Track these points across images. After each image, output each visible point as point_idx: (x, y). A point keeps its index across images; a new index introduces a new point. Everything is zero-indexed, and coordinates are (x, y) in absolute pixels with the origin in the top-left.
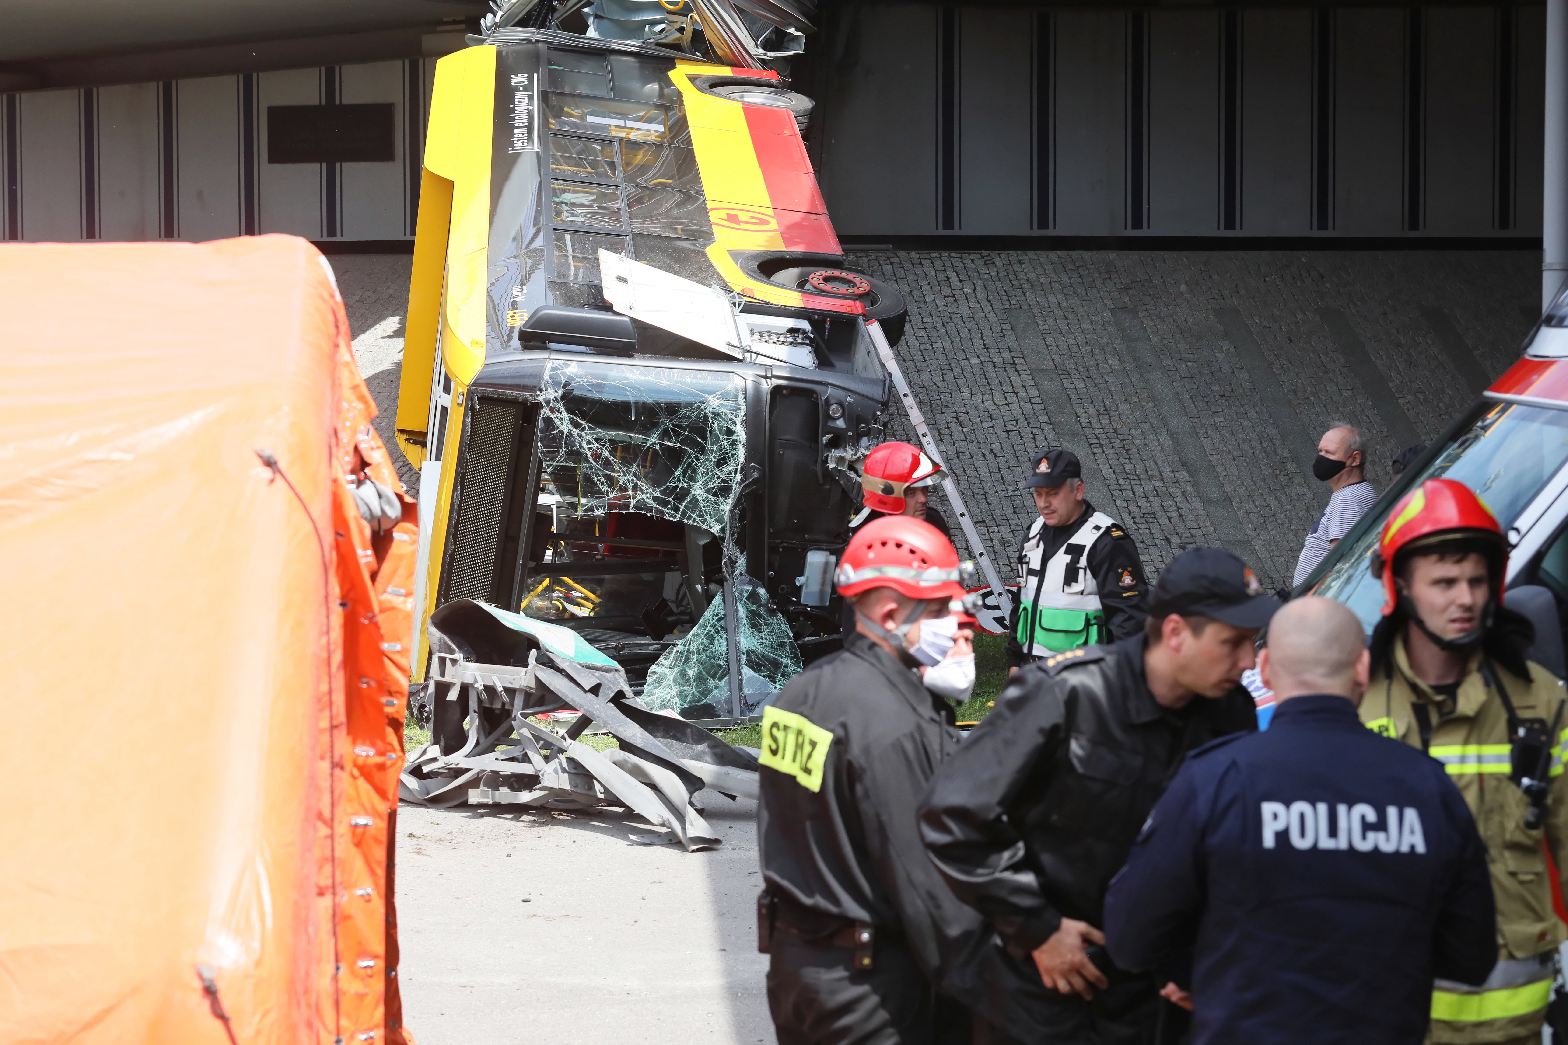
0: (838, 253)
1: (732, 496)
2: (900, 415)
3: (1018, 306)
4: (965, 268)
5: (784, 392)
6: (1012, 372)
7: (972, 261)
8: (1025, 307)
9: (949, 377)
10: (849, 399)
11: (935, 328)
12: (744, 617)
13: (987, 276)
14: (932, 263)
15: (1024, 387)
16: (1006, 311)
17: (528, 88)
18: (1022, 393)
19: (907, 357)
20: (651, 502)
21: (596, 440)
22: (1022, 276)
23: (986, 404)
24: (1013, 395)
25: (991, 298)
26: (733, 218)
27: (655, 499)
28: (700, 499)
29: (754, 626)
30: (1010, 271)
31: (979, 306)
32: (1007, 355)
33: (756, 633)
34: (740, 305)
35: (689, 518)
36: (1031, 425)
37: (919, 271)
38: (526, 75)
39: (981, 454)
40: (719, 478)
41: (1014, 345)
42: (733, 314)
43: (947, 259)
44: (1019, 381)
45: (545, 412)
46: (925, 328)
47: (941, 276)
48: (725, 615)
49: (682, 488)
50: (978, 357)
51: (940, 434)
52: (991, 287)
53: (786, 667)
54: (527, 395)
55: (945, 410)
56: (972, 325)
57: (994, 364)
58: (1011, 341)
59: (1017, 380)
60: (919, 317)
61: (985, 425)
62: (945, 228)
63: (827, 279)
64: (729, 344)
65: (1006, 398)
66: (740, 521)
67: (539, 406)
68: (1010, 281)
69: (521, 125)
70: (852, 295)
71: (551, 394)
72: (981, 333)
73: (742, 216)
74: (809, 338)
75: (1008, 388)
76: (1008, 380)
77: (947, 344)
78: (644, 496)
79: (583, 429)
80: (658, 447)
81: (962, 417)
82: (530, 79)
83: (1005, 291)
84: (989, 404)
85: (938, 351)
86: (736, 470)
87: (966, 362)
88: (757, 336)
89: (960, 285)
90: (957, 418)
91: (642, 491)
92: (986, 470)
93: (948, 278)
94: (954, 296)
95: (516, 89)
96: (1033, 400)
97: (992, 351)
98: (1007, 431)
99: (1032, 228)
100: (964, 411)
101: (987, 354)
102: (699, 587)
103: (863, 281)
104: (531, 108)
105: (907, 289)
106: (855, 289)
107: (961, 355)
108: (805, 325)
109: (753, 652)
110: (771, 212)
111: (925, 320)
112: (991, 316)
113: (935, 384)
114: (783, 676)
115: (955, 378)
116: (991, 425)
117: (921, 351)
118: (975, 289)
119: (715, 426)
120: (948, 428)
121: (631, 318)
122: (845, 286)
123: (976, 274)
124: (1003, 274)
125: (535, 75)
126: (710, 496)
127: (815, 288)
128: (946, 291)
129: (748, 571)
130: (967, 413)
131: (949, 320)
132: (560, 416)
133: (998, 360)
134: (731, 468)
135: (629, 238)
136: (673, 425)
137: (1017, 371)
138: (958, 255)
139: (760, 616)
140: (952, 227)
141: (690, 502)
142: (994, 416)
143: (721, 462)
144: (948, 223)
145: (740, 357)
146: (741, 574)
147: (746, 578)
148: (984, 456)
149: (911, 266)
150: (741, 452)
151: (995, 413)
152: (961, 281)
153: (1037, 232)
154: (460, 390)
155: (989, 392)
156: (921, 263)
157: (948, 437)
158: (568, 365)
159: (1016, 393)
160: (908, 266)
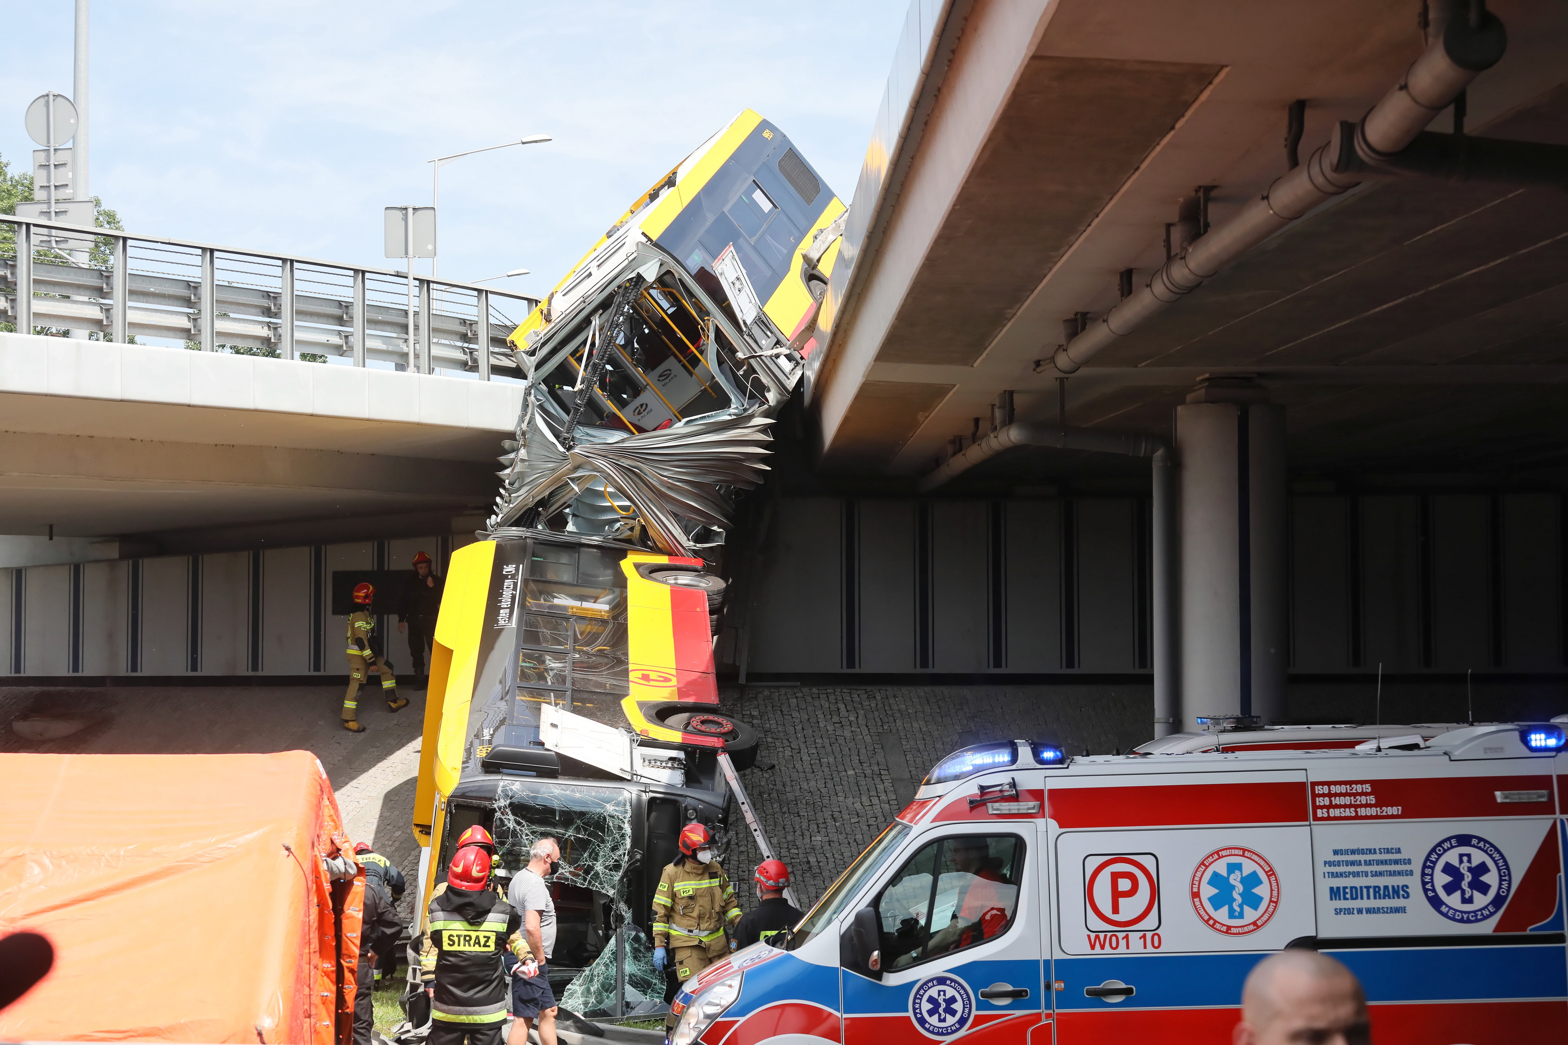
0: (715, 703)
1: (621, 871)
2: (790, 813)
3: (889, 731)
4: (852, 701)
5: (658, 801)
6: (877, 780)
7: (858, 695)
8: (894, 731)
9: (830, 785)
10: (700, 806)
11: (824, 747)
12: (629, 951)
13: (868, 707)
14: (828, 697)
15: (886, 792)
16: (879, 734)
17: (514, 576)
18: (883, 797)
19: (800, 769)
20: (568, 875)
21: (531, 833)
22: (895, 707)
23: (855, 805)
24: (877, 798)
25: (869, 724)
26: (646, 678)
27: (570, 872)
28: (600, 873)
29: (635, 958)
30: (887, 704)
31: (859, 730)
32: (876, 768)
33: (636, 962)
34: (637, 741)
35: (593, 885)
36: (887, 821)
37: (817, 703)
38: (514, 566)
39: (847, 842)
40: (613, 859)
41: (882, 760)
42: (631, 748)
43: (839, 694)
44: (883, 788)
45: (498, 814)
46: (816, 748)
47: (833, 708)
48: (616, 950)
49: (589, 865)
50: (854, 769)
51: (818, 827)
52: (870, 716)
53: (655, 984)
54: (487, 803)
55: (824, 809)
56: (852, 745)
57: (865, 775)
58: (880, 757)
59: (881, 787)
60: (813, 739)
61: (853, 821)
62: (848, 667)
63: (703, 722)
64: (621, 770)
65: (871, 800)
66: (628, 888)
67: (494, 810)
68: (885, 711)
69: (506, 606)
70: (718, 733)
71: (502, 803)
72: (859, 752)
73: (653, 676)
74: (682, 764)
75: (873, 793)
76: (874, 787)
77: (831, 760)
78: (563, 871)
79: (523, 826)
80: (572, 838)
81: (836, 815)
82: (517, 569)
83: (880, 719)
84: (858, 806)
85: (824, 765)
86: (625, 854)
87: (844, 773)
88: (647, 762)
89: (846, 714)
90: (832, 815)
91: (562, 868)
92: (850, 854)
93: (838, 709)
94: (841, 722)
95: (506, 577)
96: (891, 802)
97: (865, 765)
98: (869, 826)
99: (915, 667)
100: (838, 810)
101: (861, 767)
102: (600, 932)
103: (729, 723)
104: (514, 592)
105: (806, 717)
106: (722, 729)
107: (841, 768)
108: (681, 755)
109: (633, 975)
110: (674, 672)
111: (817, 741)
112: (868, 738)
113: (819, 790)
114: (652, 991)
115: (834, 786)
116: (857, 820)
117: (811, 765)
118: (858, 717)
119: (611, 824)
120: (825, 823)
121: (556, 753)
122: (716, 727)
123: (860, 706)
124: (880, 705)
125: (521, 566)
126: (607, 871)
127: (695, 728)
128: (836, 719)
129: (633, 922)
130: (841, 812)
131: (835, 741)
132: (508, 817)
133: (868, 772)
134: (621, 852)
135: (569, 693)
136: (583, 823)
137: (882, 780)
138: (848, 691)
139: (640, 951)
140: (852, 667)
141: (593, 875)
142: (860, 814)
143: (614, 849)
144: (851, 663)
145: (629, 778)
146: (628, 924)
147: (632, 926)
148: (849, 843)
149: (811, 700)
150: (628, 842)
151: (861, 812)
152: (847, 711)
153: (919, 670)
154: (443, 800)
155: (859, 796)
156: (819, 697)
157: (824, 830)
158: (513, 784)
159: (879, 797)
160: (809, 699)
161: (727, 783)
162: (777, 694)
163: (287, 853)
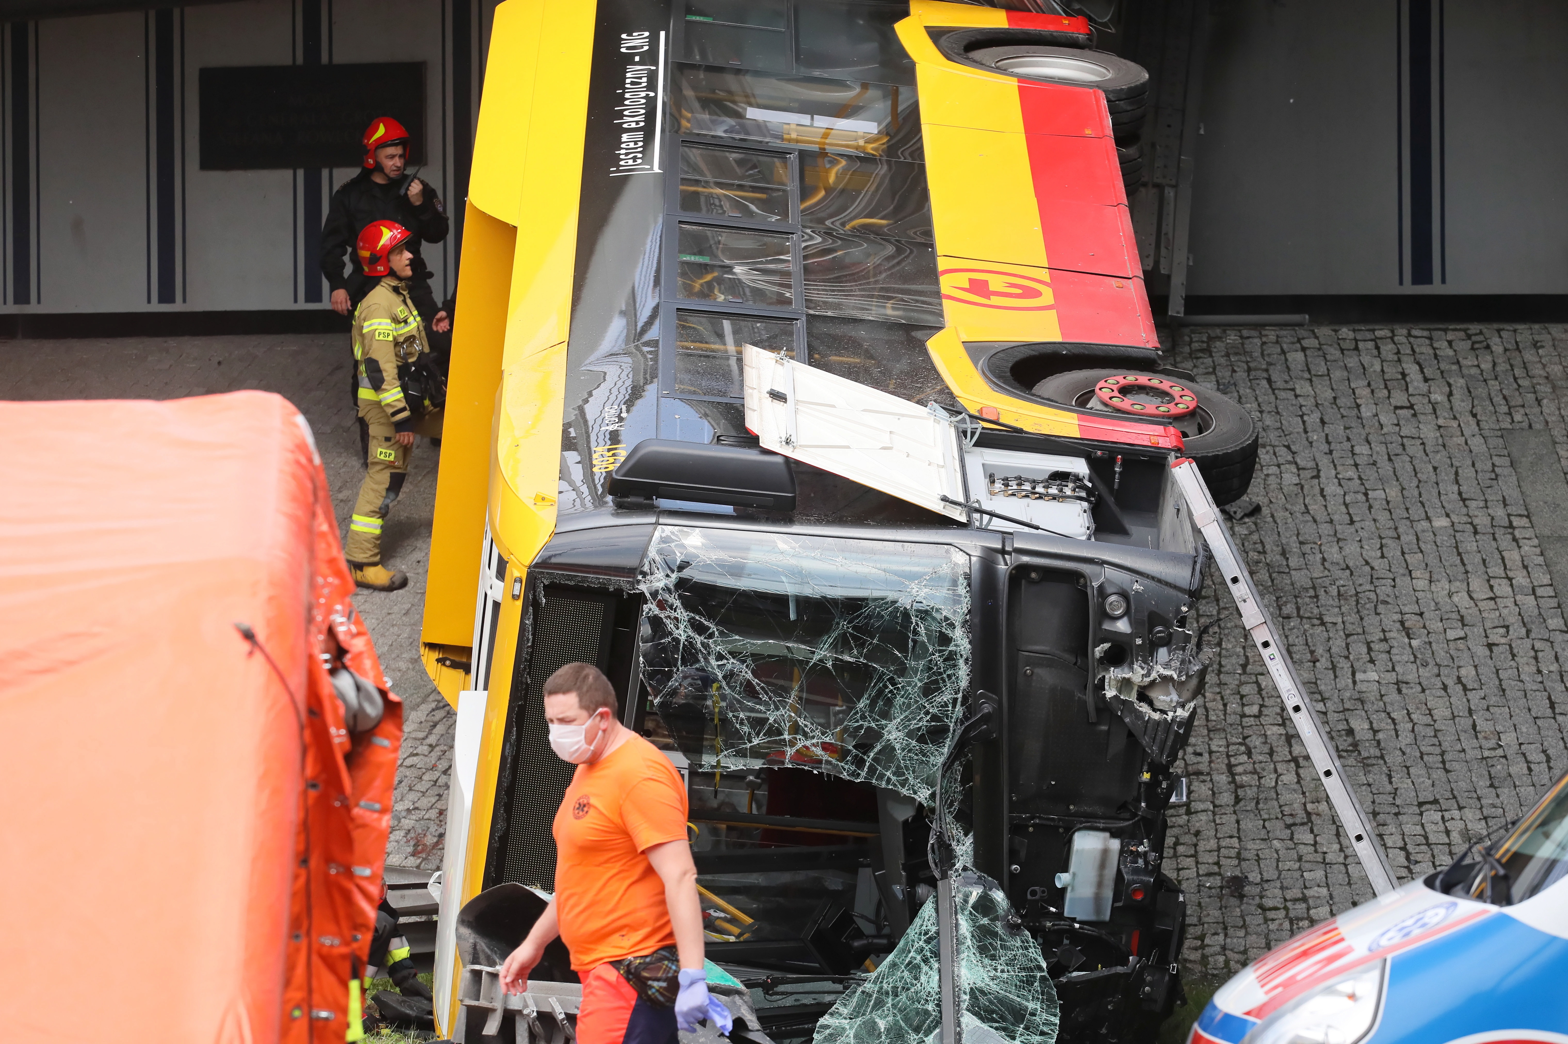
0: (1149, 346)
1: (948, 742)
2: (1301, 618)
3: (1525, 425)
4: (1436, 356)
5: (1033, 575)
6: (1505, 541)
7: (1450, 343)
8: (1537, 426)
9: (1392, 550)
10: (1136, 586)
11: (1374, 464)
12: (968, 935)
13: (1474, 371)
14: (1377, 348)
15: (1525, 567)
16: (1503, 434)
17: (646, 57)
18: (1520, 579)
19: (1321, 516)
20: (819, 751)
21: (730, 653)
22: (1537, 371)
23: (1455, 599)
24: (1505, 581)
25: (1478, 410)
26: (979, 288)
27: (826, 747)
28: (897, 746)
29: (983, 950)
30: (1517, 362)
31: (1455, 424)
32: (1499, 512)
33: (987, 961)
34: (973, 434)
35: (881, 777)
36: (1533, 635)
37: (1352, 362)
38: (647, 34)
39: (1440, 685)
40: (927, 713)
41: (1512, 494)
42: (961, 449)
43: (1404, 340)
44: (1518, 558)
45: (650, 608)
46: (1356, 465)
47: (1392, 372)
48: (937, 933)
49: (869, 729)
50: (1448, 515)
51: (1370, 649)
52: (1480, 391)
53: (1033, 1014)
54: (623, 581)
55: (1381, 608)
56: (1440, 458)
57: (1475, 527)
58: (1508, 486)
59: (1513, 556)
60: (1347, 445)
61: (1451, 634)
62: (1415, 282)
63: (1125, 391)
64: (945, 499)
65: (1491, 587)
66: (963, 782)
67: (641, 598)
68: (1515, 379)
69: (633, 125)
70: (1163, 417)
71: (660, 580)
72: (1457, 473)
73: (996, 283)
74: (1084, 487)
75: (1496, 570)
76: (1497, 556)
77: (1393, 493)
78: (808, 743)
79: (711, 636)
80: (829, 664)
81: (1412, 621)
82: (654, 41)
83: (1505, 398)
84: (1461, 599)
85: (1376, 505)
86: (955, 700)
87: (1425, 524)
88: (998, 485)
89: (1424, 387)
90: (1402, 623)
91: (805, 735)
92: (1448, 713)
93: (1404, 375)
94: (1411, 407)
95: (629, 59)
96: (1540, 592)
97: (1472, 504)
98: (1490, 646)
100: (1417, 610)
101: (1464, 510)
102: (897, 888)
103: (1186, 392)
104: (652, 94)
105: (1329, 394)
106: (1172, 405)
107: (1417, 512)
108: (1079, 466)
109: (982, 992)
110: (1045, 275)
111: (1357, 450)
112: (1477, 443)
113: (1367, 563)
114: (1027, 1028)
115: (1403, 553)
116: (1462, 634)
117: (1346, 505)
118: (1450, 394)
119: (922, 630)
120: (1385, 640)
121: (787, 458)
122: (1157, 401)
123: (1455, 367)
124: (1502, 367)
125: (662, 34)
126: (914, 743)
127: (1106, 405)
128: (1399, 398)
129: (976, 864)
130: (1421, 614)
131: (1399, 450)
132: (673, 614)
133: (1482, 521)
134: (946, 697)
135: (800, 325)
136: (854, 628)
137: (1515, 539)
138: (1426, 333)
139: (995, 935)
140: (1429, 280)
141: (880, 752)
142: (1468, 619)
143: (930, 690)
144: (1422, 274)
145: (963, 519)
146: (965, 869)
147: (973, 875)
148: (1445, 688)
149: (1338, 353)
150: (963, 672)
151: (1470, 613)
152: (1426, 380)
154: (517, 574)
155: (1461, 576)
156: (1356, 348)
157: (1385, 656)
158: (687, 534)
159: (1510, 579)
160: (1333, 353)
161: (1197, 531)
162: (1257, 341)
163: (245, 646)
